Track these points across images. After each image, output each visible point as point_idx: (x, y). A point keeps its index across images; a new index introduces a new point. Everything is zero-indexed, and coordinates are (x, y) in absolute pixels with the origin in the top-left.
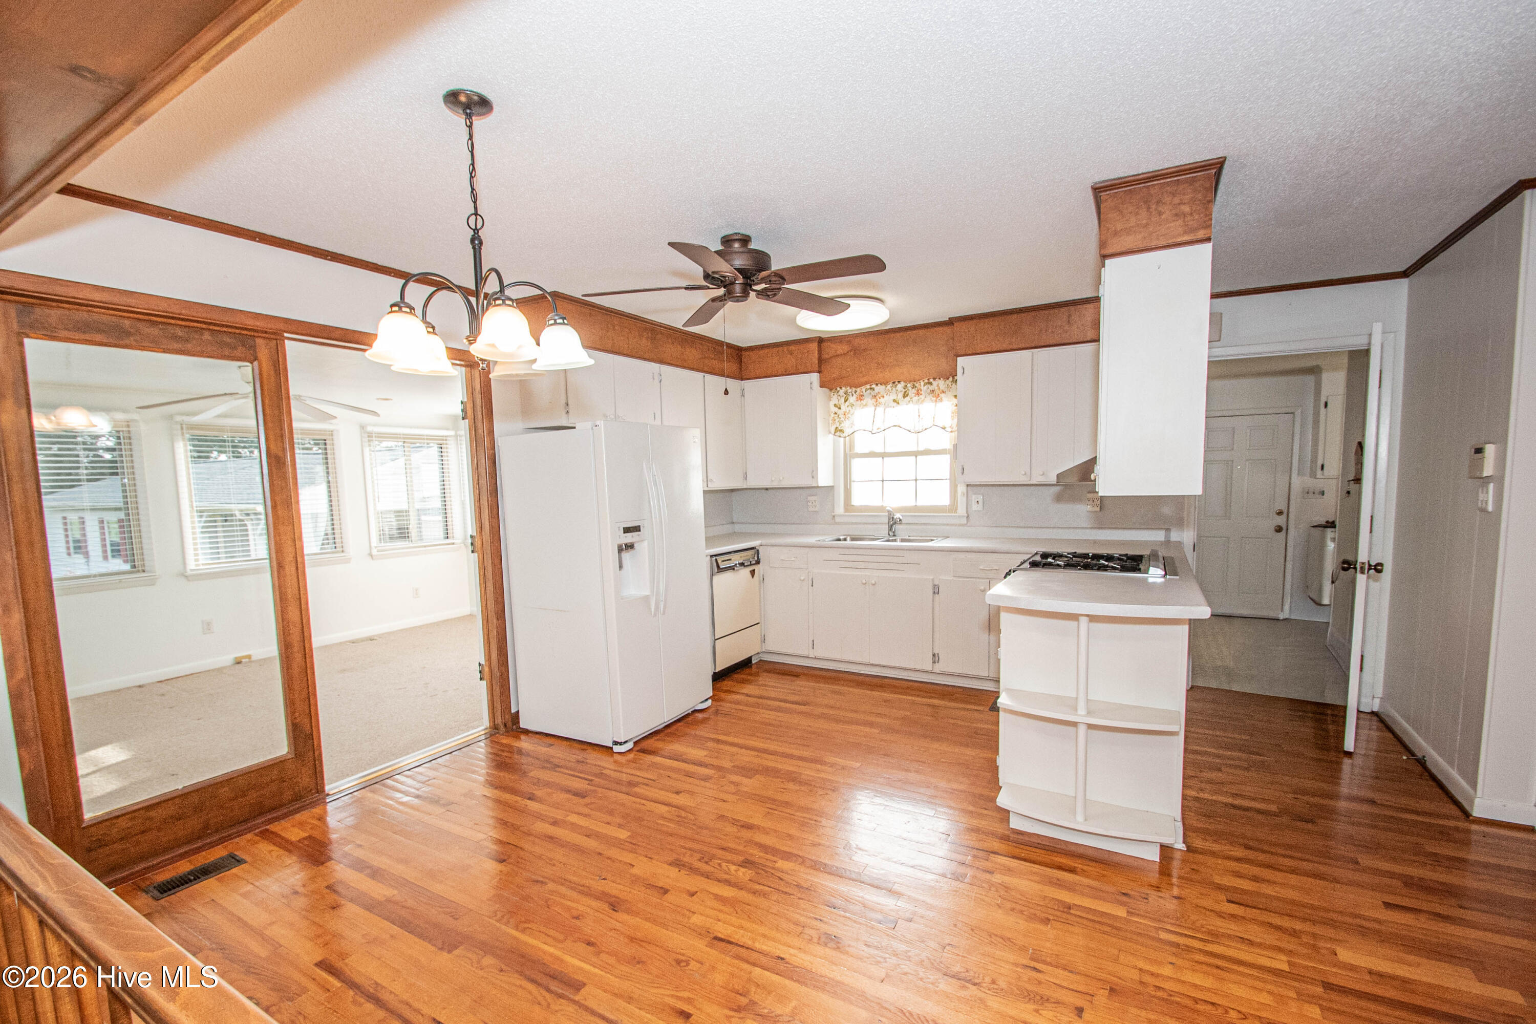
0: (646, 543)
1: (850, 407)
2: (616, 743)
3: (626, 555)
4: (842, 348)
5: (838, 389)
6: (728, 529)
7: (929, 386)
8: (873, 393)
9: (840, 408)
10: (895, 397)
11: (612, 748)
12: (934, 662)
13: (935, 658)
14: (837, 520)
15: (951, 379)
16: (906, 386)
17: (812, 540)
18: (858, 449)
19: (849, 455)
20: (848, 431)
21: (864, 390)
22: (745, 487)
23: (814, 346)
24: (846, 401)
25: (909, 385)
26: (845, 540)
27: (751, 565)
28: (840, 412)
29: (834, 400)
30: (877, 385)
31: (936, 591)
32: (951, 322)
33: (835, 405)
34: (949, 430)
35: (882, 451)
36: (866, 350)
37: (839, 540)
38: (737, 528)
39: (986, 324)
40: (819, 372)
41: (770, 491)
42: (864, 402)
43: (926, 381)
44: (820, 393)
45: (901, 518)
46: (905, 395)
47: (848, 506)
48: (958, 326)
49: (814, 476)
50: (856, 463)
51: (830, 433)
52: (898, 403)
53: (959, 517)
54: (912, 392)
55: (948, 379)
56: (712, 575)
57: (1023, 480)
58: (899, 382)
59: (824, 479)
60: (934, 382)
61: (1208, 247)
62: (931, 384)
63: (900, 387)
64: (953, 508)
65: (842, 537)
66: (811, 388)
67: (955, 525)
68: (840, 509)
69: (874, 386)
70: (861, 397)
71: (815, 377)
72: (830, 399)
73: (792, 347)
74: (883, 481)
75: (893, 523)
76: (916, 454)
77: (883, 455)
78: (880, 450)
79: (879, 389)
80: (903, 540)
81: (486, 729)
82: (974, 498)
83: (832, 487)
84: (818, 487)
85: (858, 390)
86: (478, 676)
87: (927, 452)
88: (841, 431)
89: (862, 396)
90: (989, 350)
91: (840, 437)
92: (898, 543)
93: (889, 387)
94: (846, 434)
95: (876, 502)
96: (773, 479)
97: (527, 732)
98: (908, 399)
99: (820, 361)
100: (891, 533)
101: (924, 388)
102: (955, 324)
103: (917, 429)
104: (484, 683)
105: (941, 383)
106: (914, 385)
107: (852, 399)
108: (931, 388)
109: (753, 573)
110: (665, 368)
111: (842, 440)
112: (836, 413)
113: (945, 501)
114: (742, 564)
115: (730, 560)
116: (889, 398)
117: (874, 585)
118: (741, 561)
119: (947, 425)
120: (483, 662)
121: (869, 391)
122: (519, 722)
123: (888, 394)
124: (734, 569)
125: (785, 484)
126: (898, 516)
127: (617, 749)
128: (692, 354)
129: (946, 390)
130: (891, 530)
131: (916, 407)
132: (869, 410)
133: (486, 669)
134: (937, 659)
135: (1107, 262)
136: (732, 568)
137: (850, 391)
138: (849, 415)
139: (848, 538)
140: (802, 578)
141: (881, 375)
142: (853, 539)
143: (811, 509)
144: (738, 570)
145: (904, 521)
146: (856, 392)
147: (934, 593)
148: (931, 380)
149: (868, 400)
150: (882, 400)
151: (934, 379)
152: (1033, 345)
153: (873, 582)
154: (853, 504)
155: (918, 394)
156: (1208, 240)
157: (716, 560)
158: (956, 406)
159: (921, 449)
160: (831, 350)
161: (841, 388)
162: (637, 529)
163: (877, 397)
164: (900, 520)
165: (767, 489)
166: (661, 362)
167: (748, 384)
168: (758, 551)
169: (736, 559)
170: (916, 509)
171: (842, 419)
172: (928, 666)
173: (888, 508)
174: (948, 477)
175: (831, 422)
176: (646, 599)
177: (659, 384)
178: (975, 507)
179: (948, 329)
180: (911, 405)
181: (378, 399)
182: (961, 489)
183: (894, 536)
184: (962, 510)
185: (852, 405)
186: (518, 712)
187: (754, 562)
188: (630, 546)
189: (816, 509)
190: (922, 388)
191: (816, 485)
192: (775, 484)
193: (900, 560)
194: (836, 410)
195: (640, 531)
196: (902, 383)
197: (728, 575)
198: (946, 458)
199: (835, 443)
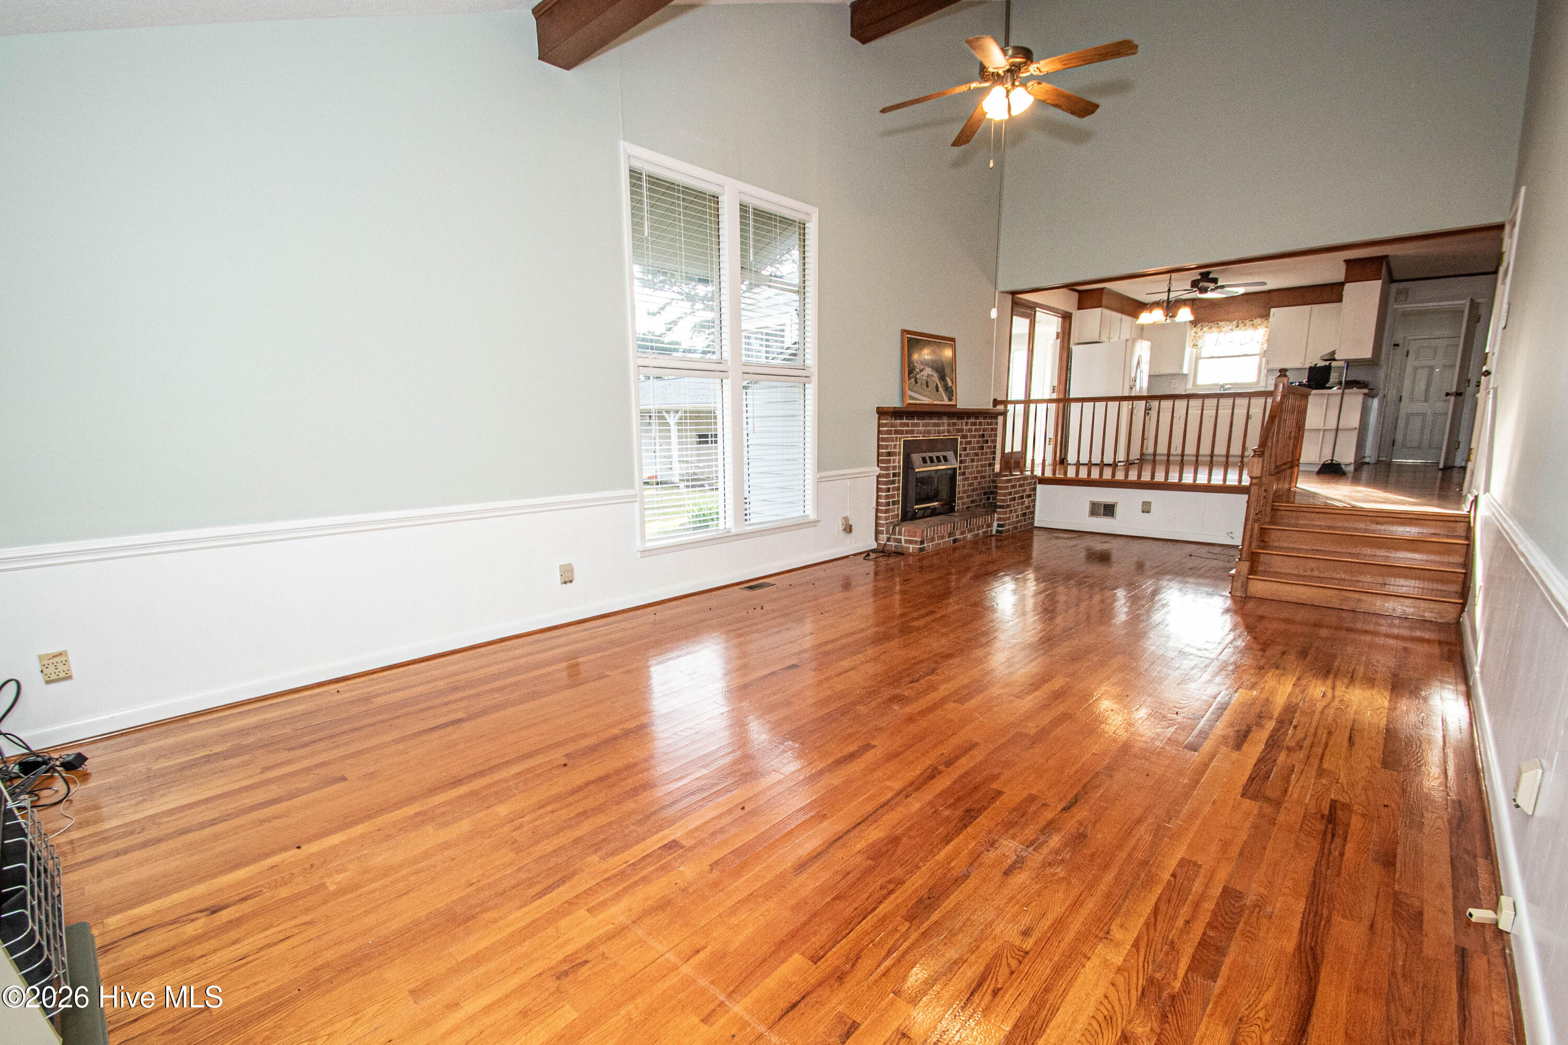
1: (1203, 333)
2: (1119, 461)
5: (1197, 324)
7: (1251, 322)
8: (1218, 326)
9: (1197, 334)
10: (1231, 328)
15: (1264, 319)
16: (1238, 322)
18: (1203, 356)
19: (1200, 358)
20: (1201, 345)
21: (1212, 324)
24: (1201, 330)
25: (1240, 322)
28: (1198, 337)
29: (1195, 329)
32: (1270, 291)
34: (1262, 343)
35: (1218, 355)
39: (1292, 293)
42: (1212, 330)
43: (1250, 320)
44: (1188, 326)
47: (1194, 384)
48: (1273, 293)
49: (1181, 367)
50: (1201, 363)
51: (1191, 346)
52: (1233, 331)
53: (1261, 387)
54: (1241, 325)
58: (1234, 320)
59: (1185, 371)
60: (1254, 320)
61: (1381, 281)
63: (1234, 323)
64: (1258, 382)
69: (1219, 322)
70: (1211, 328)
72: (1192, 329)
74: (1217, 371)
76: (1237, 357)
77: (1218, 358)
79: (1221, 324)
82: (1271, 376)
83: (1188, 374)
85: (1209, 324)
87: (1246, 355)
88: (1197, 345)
90: (1289, 305)
91: (1197, 348)
93: (1229, 323)
94: (1200, 347)
95: (1210, 383)
98: (1238, 328)
103: (1242, 344)
105: (1259, 321)
106: (1243, 322)
107: (1205, 329)
110: (1124, 316)
111: (1198, 350)
112: (1194, 336)
113: (1254, 380)
116: (1227, 328)
119: (1261, 341)
121: (1215, 325)
123: (1227, 326)
125: (1163, 372)
129: (1262, 324)
131: (1243, 332)
132: (1216, 334)
137: (1204, 324)
138: (1203, 337)
141: (1225, 317)
146: (1207, 325)
149: (1214, 329)
150: (1223, 329)
151: (1256, 319)
152: (1313, 303)
154: (1197, 384)
155: (1245, 325)
156: (1381, 278)
158: (1266, 331)
159: (1243, 354)
163: (1220, 328)
173: (1222, 384)
174: (1257, 367)
175: (1193, 341)
179: (1267, 295)
180: (1240, 332)
182: (1264, 373)
184: (1263, 384)
185: (1205, 332)
186: (1067, 455)
190: (1247, 323)
191: (1181, 373)
192: (1157, 373)
194: (1195, 334)
196: (1236, 321)
198: (1258, 357)
199: (1191, 352)
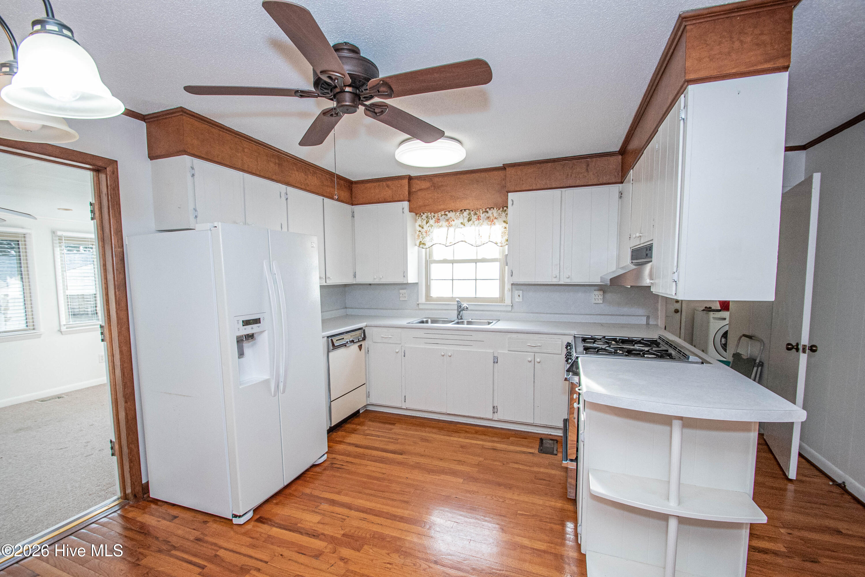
0: (266, 334)
1: (430, 227)
2: (235, 516)
3: (246, 345)
4: (425, 185)
5: (422, 214)
6: (342, 312)
7: (486, 214)
8: (447, 218)
9: (423, 228)
10: (462, 221)
11: (232, 520)
12: (494, 413)
13: (495, 409)
14: (421, 307)
15: (501, 209)
16: (470, 213)
17: (404, 322)
18: (436, 257)
19: (429, 262)
20: (428, 244)
21: (440, 215)
22: (354, 283)
23: (406, 182)
24: (427, 223)
25: (472, 213)
26: (427, 322)
27: (359, 341)
28: (422, 230)
29: (419, 222)
30: (449, 212)
31: (496, 361)
32: (504, 167)
33: (420, 226)
34: (500, 245)
35: (452, 259)
36: (442, 186)
37: (422, 322)
38: (350, 311)
39: (530, 170)
40: (409, 201)
41: (372, 286)
42: (440, 224)
43: (484, 210)
44: (409, 216)
45: (467, 306)
46: (469, 220)
47: (428, 297)
48: (509, 170)
49: (405, 276)
50: (434, 267)
51: (416, 245)
52: (464, 225)
53: (506, 306)
54: (474, 218)
55: (499, 209)
56: (328, 352)
57: (555, 281)
58: (465, 210)
59: (412, 278)
60: (489, 211)
61: (785, 75)
62: (487, 212)
63: (466, 214)
64: (502, 299)
65: (425, 320)
66: (403, 212)
67: (504, 311)
68: (422, 299)
69: (447, 213)
71: (406, 204)
72: (416, 221)
73: (389, 183)
74: (453, 280)
75: (460, 309)
76: (476, 261)
77: (453, 262)
78: (450, 258)
79: (451, 215)
80: (469, 323)
81: (118, 499)
82: (516, 293)
83: (417, 283)
84: (407, 284)
85: (436, 215)
86: (110, 452)
87: (484, 260)
88: (424, 244)
89: (439, 219)
90: (531, 188)
91: (423, 248)
92: (465, 326)
93: (458, 214)
94: (427, 246)
95: (447, 294)
96: (375, 277)
97: (156, 501)
98: (471, 222)
99: (410, 193)
100: (459, 317)
101: (482, 215)
102: (507, 169)
103: (479, 243)
104: (115, 458)
105: (494, 212)
106: (475, 213)
107: (432, 222)
108: (487, 215)
109: (360, 347)
110: (290, 189)
111: (424, 250)
112: (420, 231)
113: (496, 294)
114: (352, 341)
115: (343, 339)
116: (458, 222)
117: (450, 356)
118: (351, 339)
119: (499, 241)
120: (114, 440)
121: (443, 216)
122: (148, 491)
123: (458, 219)
124: (346, 346)
125: (383, 281)
126: (465, 305)
127: (236, 521)
128: (314, 181)
129: (498, 216)
130: (459, 314)
131: (477, 228)
132: (445, 229)
133: (117, 447)
134: (496, 410)
135: (691, 88)
136: (344, 345)
137: (430, 216)
138: (430, 233)
139: (429, 320)
140: (397, 351)
141: (453, 204)
142: (433, 322)
143: (401, 299)
144: (349, 346)
145: (469, 309)
146: (434, 216)
147: (494, 362)
148: (488, 210)
149: (443, 223)
150: (453, 223)
151: (490, 209)
152: (562, 185)
153: (450, 354)
154: (431, 296)
155: (479, 219)
156: (786, 68)
157: (332, 340)
158: (505, 228)
159: (479, 257)
160: (417, 185)
161: (423, 213)
162: (257, 321)
163: (450, 221)
164: (467, 308)
165: (370, 284)
166: (288, 184)
167: (358, 209)
168: (364, 331)
169: (348, 338)
170: (476, 299)
171: (424, 236)
172: (490, 416)
173: (457, 299)
174: (498, 278)
175: (416, 237)
176: (266, 382)
177: (285, 201)
178: (517, 299)
179: (501, 173)
180: (473, 227)
181: (59, 209)
182: (507, 286)
183: (461, 319)
184: (508, 301)
185: (432, 226)
186: (148, 482)
187: (361, 339)
188: (250, 337)
189: (406, 299)
190: (481, 215)
191: (406, 282)
192: (377, 281)
193: (469, 338)
194: (420, 229)
195: (260, 323)
196: (467, 211)
197: (341, 351)
198: (497, 265)
199: (419, 252)
